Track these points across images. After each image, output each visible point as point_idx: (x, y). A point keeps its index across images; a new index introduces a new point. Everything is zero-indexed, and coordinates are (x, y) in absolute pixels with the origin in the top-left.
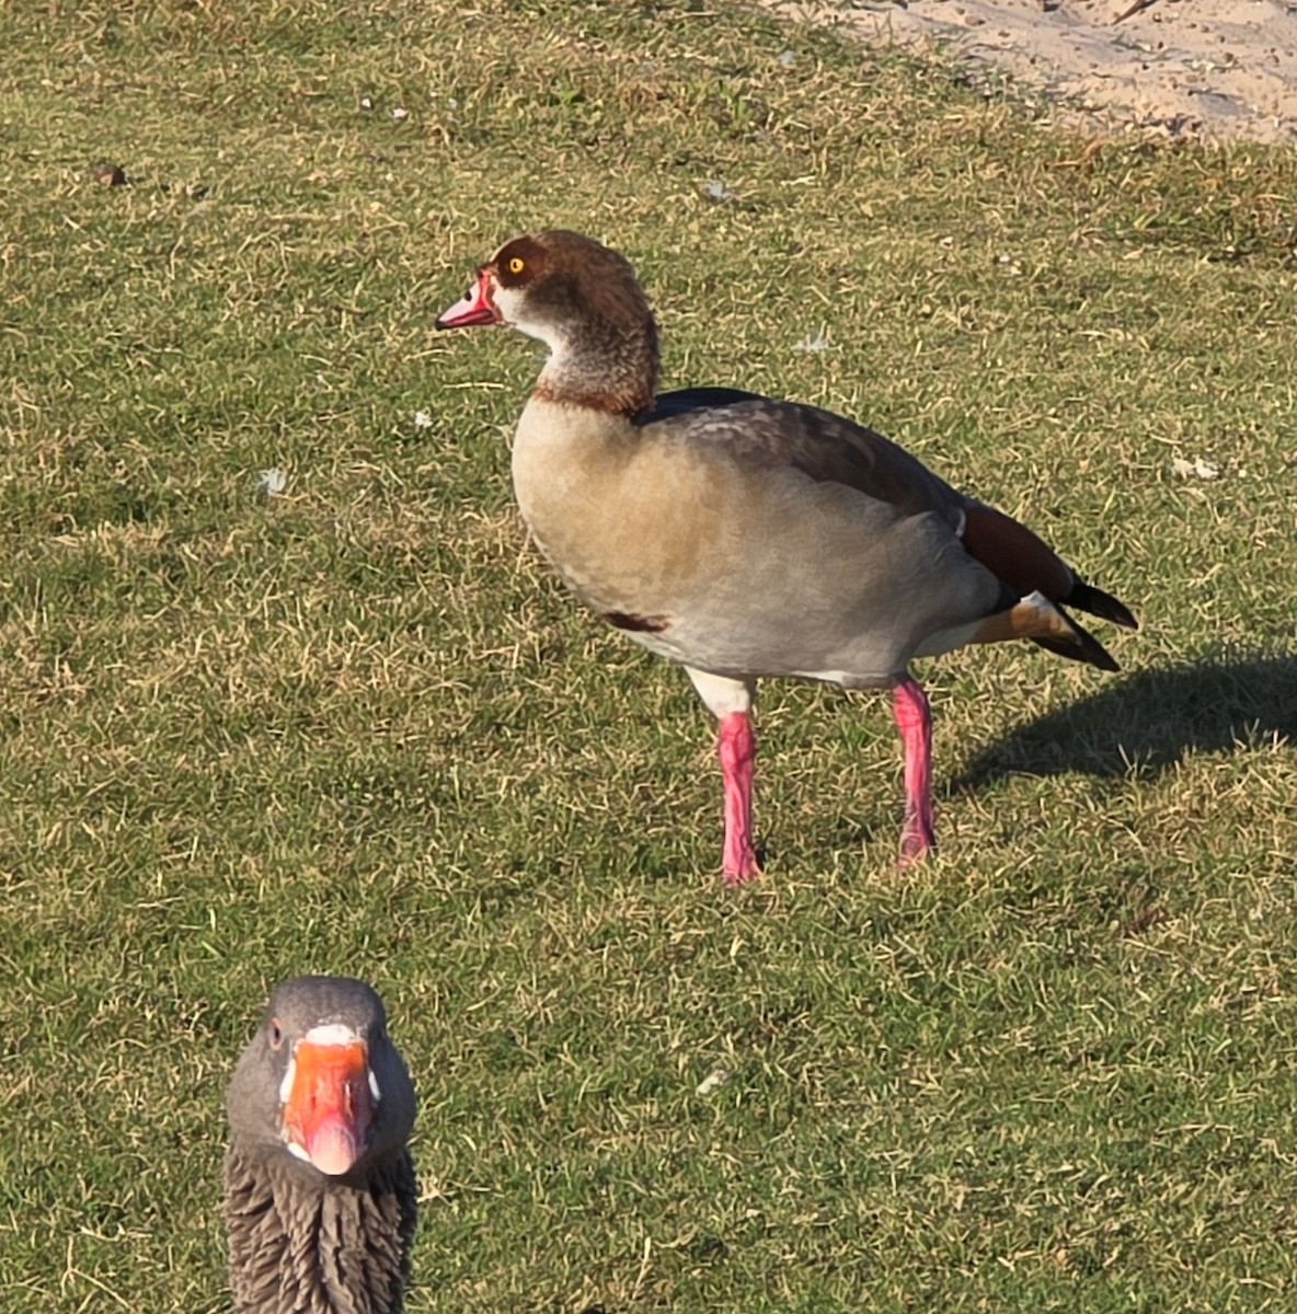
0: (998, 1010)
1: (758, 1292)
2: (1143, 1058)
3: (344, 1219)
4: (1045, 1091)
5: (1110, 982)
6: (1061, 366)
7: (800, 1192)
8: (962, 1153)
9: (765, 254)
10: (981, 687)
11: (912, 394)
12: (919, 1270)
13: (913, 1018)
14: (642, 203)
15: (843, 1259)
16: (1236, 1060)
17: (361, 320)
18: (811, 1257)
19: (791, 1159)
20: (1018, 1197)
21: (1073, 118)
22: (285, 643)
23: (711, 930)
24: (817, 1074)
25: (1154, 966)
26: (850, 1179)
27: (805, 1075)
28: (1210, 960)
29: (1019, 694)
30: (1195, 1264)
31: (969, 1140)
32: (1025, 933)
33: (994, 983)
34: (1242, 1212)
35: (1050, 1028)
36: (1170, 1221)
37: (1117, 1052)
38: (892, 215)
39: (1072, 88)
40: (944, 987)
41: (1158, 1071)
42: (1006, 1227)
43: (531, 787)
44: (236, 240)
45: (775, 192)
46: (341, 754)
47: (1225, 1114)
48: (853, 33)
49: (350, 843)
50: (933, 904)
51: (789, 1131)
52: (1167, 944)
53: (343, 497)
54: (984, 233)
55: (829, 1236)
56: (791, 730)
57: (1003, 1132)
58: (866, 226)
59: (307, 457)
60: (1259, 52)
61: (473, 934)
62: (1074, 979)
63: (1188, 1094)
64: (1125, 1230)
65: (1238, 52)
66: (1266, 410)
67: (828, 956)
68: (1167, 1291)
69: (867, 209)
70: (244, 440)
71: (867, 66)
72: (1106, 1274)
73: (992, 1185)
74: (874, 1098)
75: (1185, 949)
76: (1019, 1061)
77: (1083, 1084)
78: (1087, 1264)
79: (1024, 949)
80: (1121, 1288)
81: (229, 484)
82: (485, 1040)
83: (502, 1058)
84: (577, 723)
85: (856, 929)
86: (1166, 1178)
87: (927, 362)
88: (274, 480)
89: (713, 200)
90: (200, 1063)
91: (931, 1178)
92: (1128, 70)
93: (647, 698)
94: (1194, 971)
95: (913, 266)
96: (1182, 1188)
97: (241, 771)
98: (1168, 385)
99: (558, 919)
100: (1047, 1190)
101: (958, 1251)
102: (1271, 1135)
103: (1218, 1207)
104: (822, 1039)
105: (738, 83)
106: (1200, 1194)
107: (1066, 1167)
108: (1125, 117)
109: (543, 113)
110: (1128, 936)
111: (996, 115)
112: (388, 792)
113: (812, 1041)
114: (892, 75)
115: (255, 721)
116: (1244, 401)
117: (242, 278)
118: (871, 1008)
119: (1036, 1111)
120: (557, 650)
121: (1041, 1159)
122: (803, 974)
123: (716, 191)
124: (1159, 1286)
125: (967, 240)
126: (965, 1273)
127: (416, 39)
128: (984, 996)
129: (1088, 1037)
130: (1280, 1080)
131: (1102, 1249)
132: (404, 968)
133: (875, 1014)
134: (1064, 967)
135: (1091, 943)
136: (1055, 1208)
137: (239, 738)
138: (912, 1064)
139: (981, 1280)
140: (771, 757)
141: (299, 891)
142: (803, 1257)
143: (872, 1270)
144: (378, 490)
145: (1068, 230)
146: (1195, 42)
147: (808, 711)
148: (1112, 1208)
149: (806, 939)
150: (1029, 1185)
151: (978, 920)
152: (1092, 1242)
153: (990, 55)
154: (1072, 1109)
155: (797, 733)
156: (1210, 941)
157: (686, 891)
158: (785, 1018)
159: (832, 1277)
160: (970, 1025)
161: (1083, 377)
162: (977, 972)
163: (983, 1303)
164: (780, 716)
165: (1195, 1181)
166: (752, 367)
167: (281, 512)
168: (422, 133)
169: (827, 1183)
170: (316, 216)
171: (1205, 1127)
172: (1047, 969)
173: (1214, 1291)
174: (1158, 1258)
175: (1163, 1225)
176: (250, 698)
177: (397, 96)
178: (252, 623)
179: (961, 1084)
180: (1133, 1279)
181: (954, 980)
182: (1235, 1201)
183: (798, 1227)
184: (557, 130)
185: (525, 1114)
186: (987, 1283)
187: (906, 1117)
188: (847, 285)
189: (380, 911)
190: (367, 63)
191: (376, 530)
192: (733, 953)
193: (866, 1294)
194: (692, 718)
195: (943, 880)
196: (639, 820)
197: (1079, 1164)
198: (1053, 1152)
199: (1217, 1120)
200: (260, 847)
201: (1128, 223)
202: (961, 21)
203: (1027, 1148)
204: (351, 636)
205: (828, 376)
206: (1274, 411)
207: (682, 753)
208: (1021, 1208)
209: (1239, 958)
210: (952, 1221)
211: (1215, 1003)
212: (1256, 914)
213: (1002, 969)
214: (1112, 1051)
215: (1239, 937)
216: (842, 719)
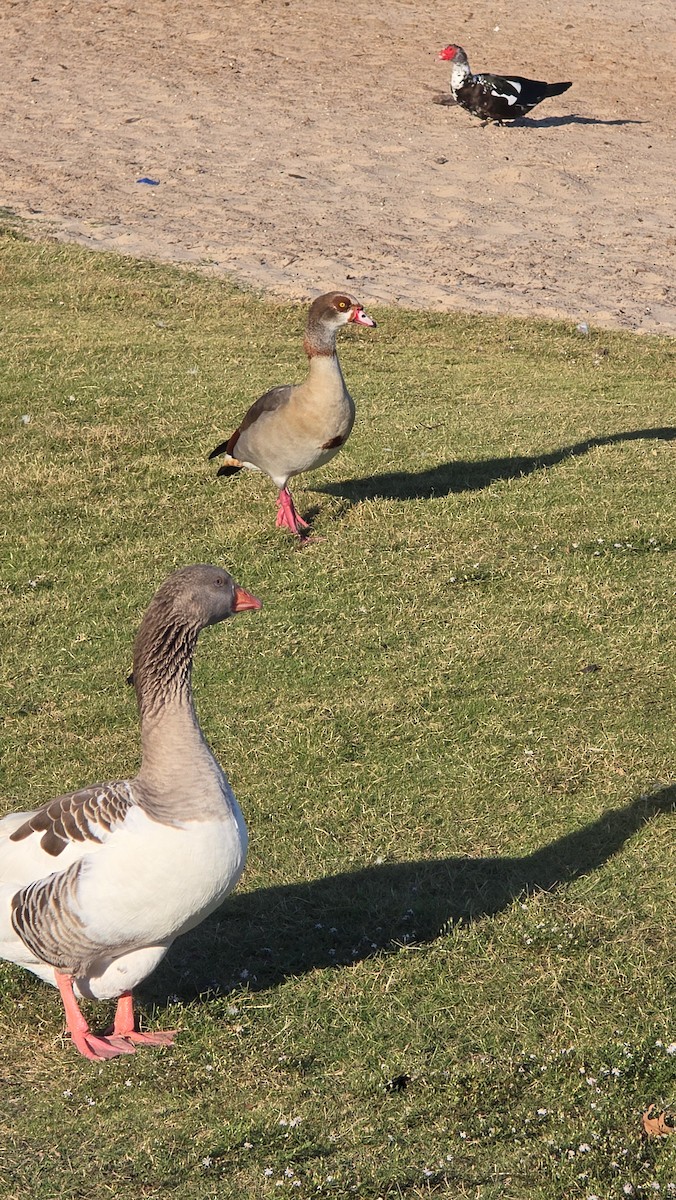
0: (257, 576)
2: (302, 589)
4: (272, 601)
5: (291, 566)
9: (177, 344)
11: (224, 386)
12: (235, 658)
14: (138, 329)
16: (331, 589)
17: (52, 368)
20: (265, 634)
21: (271, 298)
22: (31, 469)
23: (167, 554)
25: (305, 561)
28: (322, 558)
30: (321, 652)
32: (264, 552)
33: (255, 568)
34: (335, 636)
35: (273, 581)
36: (312, 639)
38: (216, 331)
39: (271, 289)
41: (307, 593)
42: (262, 643)
43: (110, 512)
44: (12, 344)
45: (179, 324)
46: (50, 503)
47: (328, 606)
48: (201, 274)
49: (54, 531)
50: (236, 544)
52: (308, 554)
53: (48, 423)
54: (245, 335)
58: (208, 334)
59: (36, 411)
60: (328, 275)
61: (93, 558)
62: (280, 565)
63: (317, 600)
64: (299, 643)
65: (322, 276)
68: (312, 661)
69: (208, 328)
70: (17, 407)
71: (207, 283)
72: (293, 657)
73: (257, 630)
75: (314, 555)
76: (264, 591)
77: (284, 598)
78: (287, 653)
79: (264, 557)
80: (298, 661)
81: (12, 420)
82: (98, 591)
83: (104, 596)
84: (124, 491)
86: (311, 626)
87: (228, 376)
88: (26, 419)
89: (160, 327)
90: (9, 601)
92: (288, 282)
94: (317, 562)
95: (223, 346)
96: (316, 629)
97: (19, 509)
99: (120, 552)
100: (274, 631)
101: (247, 651)
102: (343, 612)
103: (327, 635)
105: (166, 290)
106: (321, 631)
107: (279, 624)
108: (287, 297)
109: (106, 301)
111: (247, 298)
112: (65, 515)
114: (214, 286)
115: (23, 494)
117: (14, 356)
119: (270, 607)
120: (116, 469)
121: (272, 622)
123: (161, 324)
124: (310, 660)
125: (240, 337)
126: (250, 658)
127: (66, 280)
128: (253, 572)
129: (285, 583)
130: (345, 595)
131: (291, 648)
132: (72, 569)
134: (277, 562)
135: (285, 554)
136: (277, 637)
137: (18, 499)
139: (255, 660)
141: (38, 546)
142: (199, 655)
143: (221, 658)
144: (59, 420)
145: (271, 333)
146: (308, 273)
148: (294, 636)
150: (268, 630)
151: (250, 548)
152: (288, 647)
153: (245, 279)
154: (281, 606)
156: (322, 552)
157: (159, 542)
162: (250, 564)
163: (255, 667)
165: (320, 627)
166: (174, 379)
167: (29, 429)
168: (69, 309)
170: (37, 336)
171: (322, 610)
172: (271, 563)
173: (327, 661)
174: (309, 651)
175: (310, 641)
176: (21, 487)
177: (60, 298)
178: (21, 463)
180: (301, 658)
181: (243, 567)
182: (332, 633)
184: (110, 307)
185: (111, 613)
188: (203, 353)
189: (64, 552)
190: (50, 288)
191: (59, 433)
192: (174, 561)
193: (219, 665)
194: (159, 489)
195: (239, 536)
196: (144, 521)
197: (284, 623)
198: (275, 619)
199: (326, 608)
200: (26, 533)
201: (289, 330)
202: (235, 268)
203: (267, 618)
204: (52, 466)
205: (198, 381)
207: (156, 499)
208: (266, 637)
209: (331, 557)
210: (245, 642)
211: (324, 571)
212: (336, 544)
213: (257, 563)
214: (293, 587)
215: (331, 551)
216: (205, 487)
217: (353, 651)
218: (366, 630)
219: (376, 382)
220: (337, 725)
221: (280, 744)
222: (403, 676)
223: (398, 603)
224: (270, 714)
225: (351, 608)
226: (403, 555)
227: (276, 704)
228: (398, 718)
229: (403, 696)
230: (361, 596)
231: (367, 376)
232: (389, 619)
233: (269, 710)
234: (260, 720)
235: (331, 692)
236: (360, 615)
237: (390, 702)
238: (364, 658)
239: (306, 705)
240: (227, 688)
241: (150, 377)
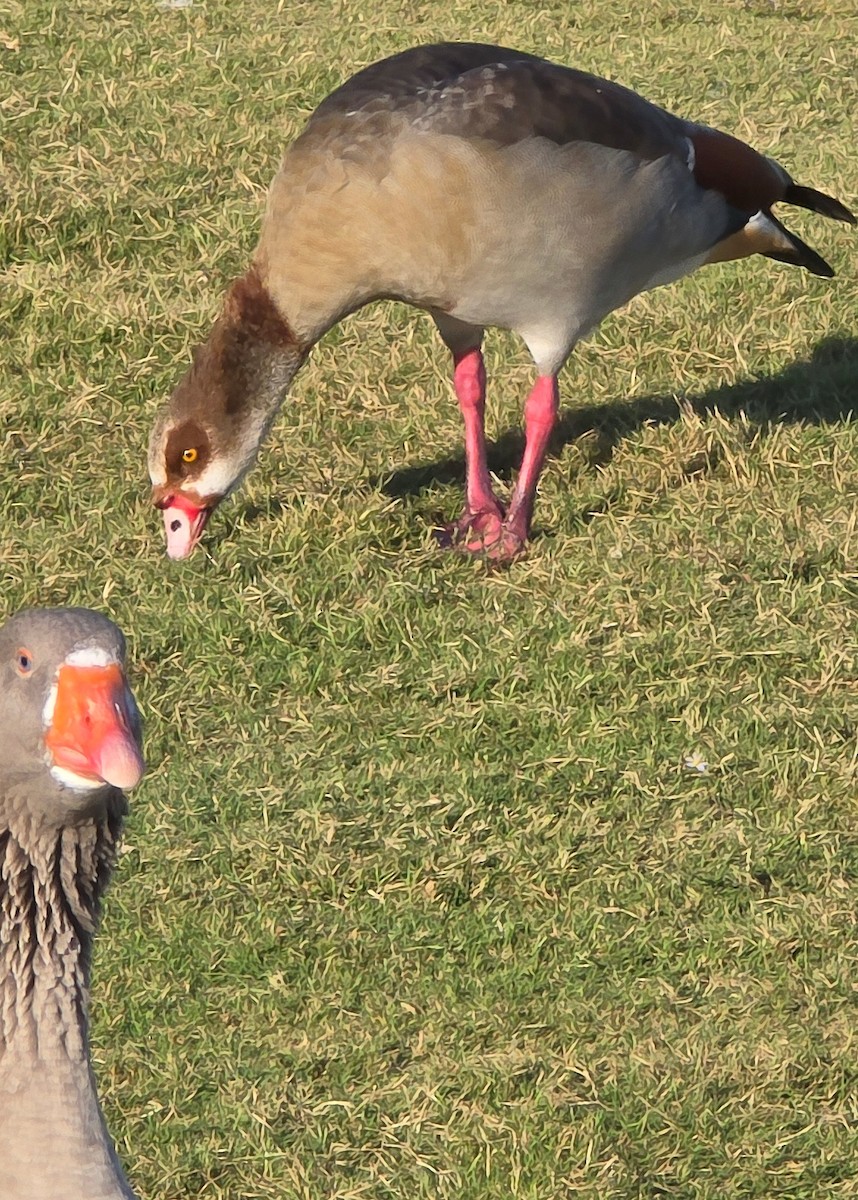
0: (366, 649)
1: (132, 926)
2: (507, 694)
4: (412, 727)
5: (474, 619)
6: (420, 20)
7: (173, 829)
8: (332, 788)
10: (346, 334)
11: (275, 49)
12: (291, 904)
13: (283, 657)
15: (216, 893)
16: (596, 695)
18: (185, 891)
19: (165, 797)
20: (387, 830)
23: (83, 573)
24: (189, 712)
25: (516, 605)
26: (223, 815)
27: (177, 714)
28: (572, 598)
29: (382, 340)
30: (559, 893)
31: (339, 775)
32: (390, 573)
33: (361, 622)
34: (605, 843)
35: (416, 665)
36: (535, 851)
37: (481, 688)
40: (312, 628)
41: (521, 707)
42: (375, 860)
47: (589, 748)
50: (299, 546)
51: (161, 769)
52: (529, 583)
55: (202, 871)
56: (159, 378)
57: (371, 768)
62: (438, 616)
63: (551, 729)
64: (492, 862)
66: (621, 61)
67: (199, 598)
68: (533, 920)
72: (474, 905)
73: (361, 820)
74: (245, 735)
75: (547, 587)
76: (386, 696)
77: (448, 721)
78: (455, 895)
79: (390, 589)
80: (488, 918)
85: (225, 571)
86: (531, 811)
87: (290, 18)
91: (301, 814)
93: (18, 348)
94: (557, 608)
96: (546, 820)
98: (525, 37)
100: (415, 824)
101: (328, 885)
102: (634, 767)
103: (581, 839)
104: (194, 678)
106: (564, 826)
107: (433, 801)
110: (491, 575)
113: (185, 681)
116: (599, 52)
118: (241, 648)
119: (403, 746)
121: (409, 793)
122: (174, 616)
124: (525, 916)
126: (337, 906)
128: (352, 635)
129: (453, 674)
130: (640, 714)
131: (470, 881)
133: (245, 654)
134: (429, 606)
135: (455, 581)
136: (422, 842)
138: (283, 702)
139: (352, 912)
140: (140, 403)
142: (177, 892)
143: (246, 904)
147: (176, 358)
148: (478, 840)
149: (176, 581)
150: (397, 819)
151: (345, 562)
152: (459, 874)
154: (438, 744)
155: (165, 380)
156: (571, 579)
157: (59, 535)
158: (156, 658)
159: (205, 912)
160: (338, 663)
161: (442, 30)
162: (343, 612)
163: (354, 934)
164: (149, 364)
165: (559, 813)
166: (118, 24)
169: (201, 819)
171: (568, 760)
172: (411, 609)
173: (579, 920)
174: (523, 889)
175: (528, 856)
179: (331, 721)
180: (499, 909)
181: (322, 620)
182: (599, 833)
183: (171, 862)
186: (357, 914)
187: (277, 754)
192: (105, 594)
193: (239, 927)
194: (62, 367)
195: (310, 523)
197: (446, 797)
198: (421, 786)
199: (579, 753)
203: (395, 783)
205: (193, 30)
206: (628, 62)
209: (600, 596)
210: (322, 855)
211: (578, 639)
212: (615, 552)
213: (369, 609)
214: (477, 688)
215: (597, 575)
217: (664, 892)
218: (706, 826)
219: (753, 47)
220: (607, 1123)
221: (425, 1180)
222: (817, 974)
223: (807, 745)
224: (396, 1082)
225: (659, 757)
226: (828, 593)
227: (417, 1052)
228: (801, 1104)
229: (816, 1038)
230: (691, 720)
231: (725, 30)
232: (779, 792)
233: (393, 1071)
234: (367, 1100)
235: (591, 1020)
236: (688, 778)
237: (775, 1055)
238: (696, 915)
239: (509, 1057)
240: (265, 1000)
241: (43, 15)
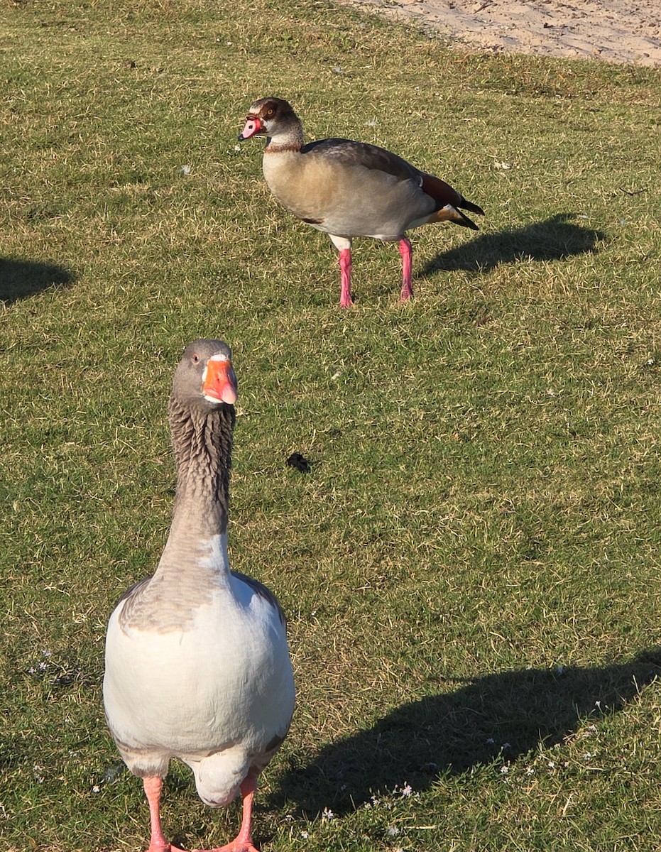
0: (435, 351)
1: (352, 448)
2: (484, 367)
3: (215, 422)
4: (451, 379)
5: (473, 342)
6: (456, 131)
7: (367, 414)
8: (423, 400)
9: (354, 92)
10: (429, 241)
11: (405, 141)
12: (408, 441)
13: (406, 354)
14: (312, 74)
15: (381, 437)
16: (516, 368)
17: (216, 114)
18: (371, 436)
19: (364, 403)
20: (441, 415)
21: (460, 46)
22: (190, 225)
23: (336, 324)
24: (373, 373)
25: (488, 336)
26: (384, 409)
27: (368, 374)
28: (507, 334)
29: (442, 243)
30: (502, 438)
31: (425, 396)
32: (444, 325)
33: (433, 342)
34: (518, 420)
35: (453, 357)
36: (493, 423)
37: (475, 365)
38: (398, 79)
39: (460, 35)
40: (416, 343)
41: (489, 372)
42: (438, 426)
43: (274, 274)
44: (173, 87)
45: (358, 71)
46: (209, 263)
47: (513, 387)
48: (385, 16)
49: (212, 293)
50: (412, 315)
51: (363, 393)
52: (492, 328)
53: (210, 175)
54: (430, 85)
55: (377, 429)
56: (363, 255)
57: (436, 393)
58: (389, 82)
59: (197, 161)
60: (524, 23)
61: (255, 325)
62: (460, 341)
63: (500, 380)
64: (478, 427)
65: (517, 23)
66: (526, 146)
67: (377, 333)
68: (492, 447)
69: (389, 77)
70: (176, 155)
71: (389, 28)
72: (472, 442)
73: (433, 412)
74: (392, 381)
75: (499, 330)
76: (442, 368)
77: (463, 377)
78: (465, 438)
79: (444, 331)
80: (477, 447)
81: (171, 170)
82: (259, 361)
83: (264, 367)
84: (290, 253)
85: (386, 324)
86: (492, 409)
87: (411, 130)
88: (186, 169)
89: (337, 74)
90: (161, 368)
91: (412, 409)
92: (479, 29)
93: (314, 244)
94: (502, 338)
95: (405, 96)
96: (498, 412)
97: (175, 269)
98: (493, 137)
99: (284, 320)
100: (451, 413)
101: (421, 434)
102: (528, 394)
103: (510, 419)
104: (374, 361)
105: (345, 33)
106: (504, 414)
107: (458, 405)
108: (478, 45)
109: (279, 43)
110: (479, 326)
111: (434, 45)
112: (225, 276)
113: (371, 362)
114: (398, 31)
115: (180, 251)
116: (518, 143)
117: (175, 99)
118: (391, 351)
119: (448, 385)
120: (283, 228)
121: (449, 402)
122: (368, 339)
123: (338, 70)
124: (490, 446)
125: (424, 88)
126: (424, 442)
127: (235, 18)
128: (430, 346)
129: (465, 360)
130: (531, 375)
131: (470, 433)
132: (231, 336)
133: (392, 353)
134: (457, 336)
135: (466, 328)
136: (454, 419)
137: (174, 257)
138: (405, 370)
139: (429, 444)
140: (357, 264)
141: (195, 310)
142: (368, 436)
143: (392, 440)
144: (222, 172)
145: (458, 84)
146: (502, 20)
147: (369, 249)
148: (473, 418)
149: (369, 327)
150: (446, 411)
151: (428, 321)
152: (467, 431)
153: (432, 24)
154: (460, 385)
155: (366, 256)
156: (507, 327)
157: (328, 310)
158: (362, 354)
159: (378, 443)
160: (425, 356)
161: (464, 135)
162: (427, 338)
163: (430, 452)
164: (360, 250)
165: (502, 410)
166: (350, 131)
167: (189, 180)
168: (237, 51)
169: (376, 410)
170: (201, 78)
171: (505, 391)
172: (451, 337)
173: (509, 448)
174: (489, 436)
175: (491, 425)
176: (178, 244)
177: (229, 37)
178: (178, 218)
179: (422, 377)
180: (481, 443)
181: (420, 341)
182: (516, 417)
183: (366, 425)
184: (283, 49)
185: (272, 387)
186: (431, 445)
187: (403, 388)
188: (383, 103)
189: (222, 317)
190: (218, 27)
191: (221, 186)
192: (344, 332)
193: (389, 449)
194: (330, 251)
195: (416, 306)
196: (312, 286)
197: (462, 404)
198: (454, 400)
199: (509, 389)
200: (181, 294)
201: (479, 82)
202: (421, 12)
203: (444, 398)
204: (213, 222)
205: (376, 134)
206: (529, 146)
207: (326, 263)
208: (442, 419)
209: (517, 334)
210: (419, 424)
211: (509, 349)
212: (523, 318)
213: (436, 337)
214: (473, 365)
215: (517, 326)
216: (381, 252)
217: (539, 438)
218: (554, 415)
219: (573, 141)
220: (518, 519)
221: (454, 538)
222: (592, 467)
223: (589, 387)
224: (444, 504)
225: (537, 391)
226: (597, 333)
227: (451, 493)
228: (586, 513)
229: (592, 489)
230: (549, 377)
231: (563, 135)
232: (579, 403)
233: (443, 500)
234: (433, 510)
235: (512, 482)
236: (548, 398)
237: (577, 495)
238: (550, 446)
239: (484, 495)
240: (398, 474)
241: (324, 128)
